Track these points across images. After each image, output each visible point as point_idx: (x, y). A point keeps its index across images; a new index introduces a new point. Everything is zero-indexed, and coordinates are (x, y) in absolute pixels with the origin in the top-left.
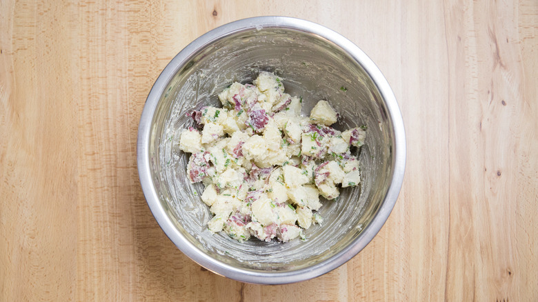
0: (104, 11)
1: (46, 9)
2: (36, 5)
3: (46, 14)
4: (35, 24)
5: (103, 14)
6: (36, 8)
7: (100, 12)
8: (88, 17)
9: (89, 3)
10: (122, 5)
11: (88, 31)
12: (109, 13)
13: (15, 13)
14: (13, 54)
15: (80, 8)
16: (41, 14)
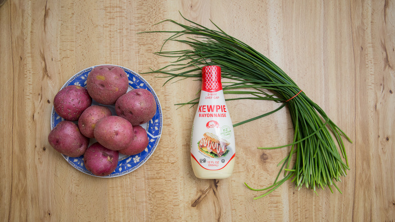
0: (121, 30)
1: (82, 30)
2: (74, 27)
3: (81, 33)
4: (74, 40)
5: (120, 33)
6: (74, 29)
7: (118, 31)
8: (110, 35)
9: (111, 25)
10: (133, 26)
11: (111, 44)
12: (125, 31)
13: (61, 33)
14: (60, 61)
15: (105, 29)
16: (78, 33)
